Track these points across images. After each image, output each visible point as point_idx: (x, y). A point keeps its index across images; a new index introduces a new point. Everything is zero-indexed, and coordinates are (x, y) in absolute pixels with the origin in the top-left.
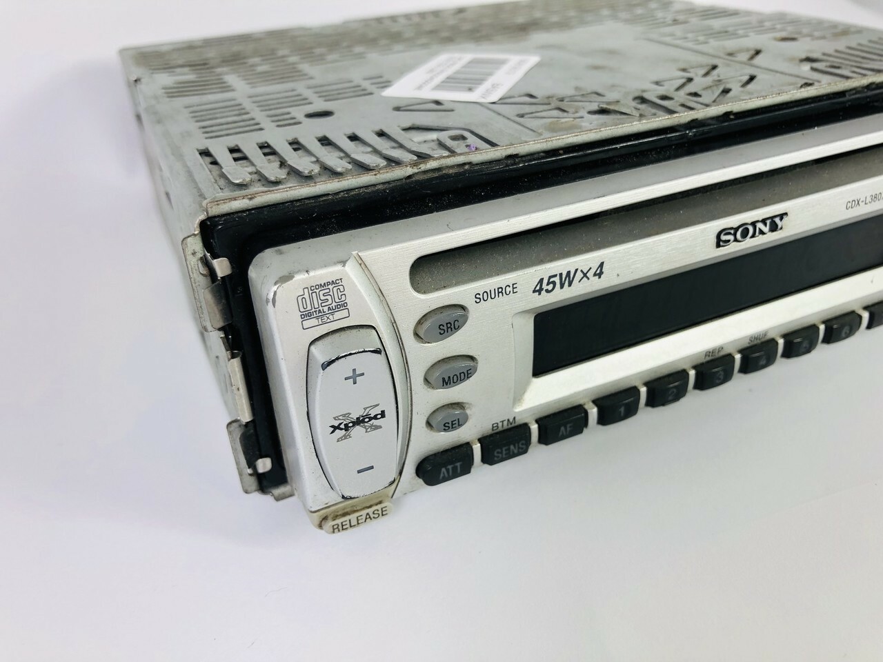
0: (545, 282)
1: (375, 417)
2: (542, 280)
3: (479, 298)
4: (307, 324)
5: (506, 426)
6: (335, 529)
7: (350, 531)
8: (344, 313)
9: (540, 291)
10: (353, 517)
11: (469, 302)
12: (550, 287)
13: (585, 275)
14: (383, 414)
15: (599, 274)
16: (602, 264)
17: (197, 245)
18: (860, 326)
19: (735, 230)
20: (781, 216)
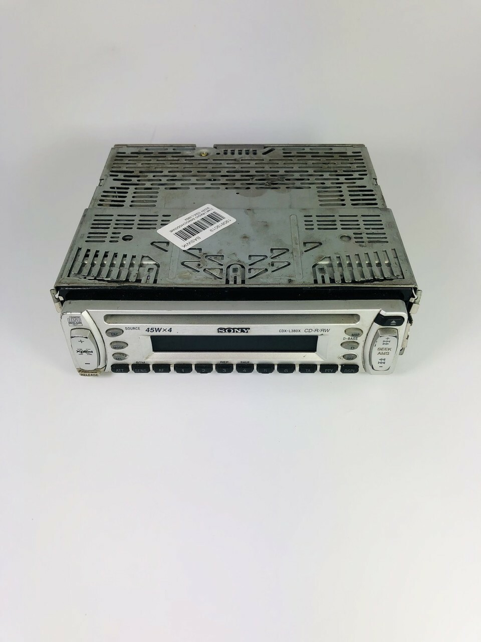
1: (90, 352)
2: (149, 329)
3: (127, 328)
4: (70, 325)
5: (141, 363)
6: (82, 375)
7: (87, 376)
8: (81, 324)
9: (148, 331)
10: (87, 373)
11: (124, 329)
12: (152, 331)
13: (165, 330)
14: (92, 352)
15: (171, 331)
16: (171, 329)
17: (55, 292)
18: (294, 369)
19: (225, 329)
20: (246, 329)
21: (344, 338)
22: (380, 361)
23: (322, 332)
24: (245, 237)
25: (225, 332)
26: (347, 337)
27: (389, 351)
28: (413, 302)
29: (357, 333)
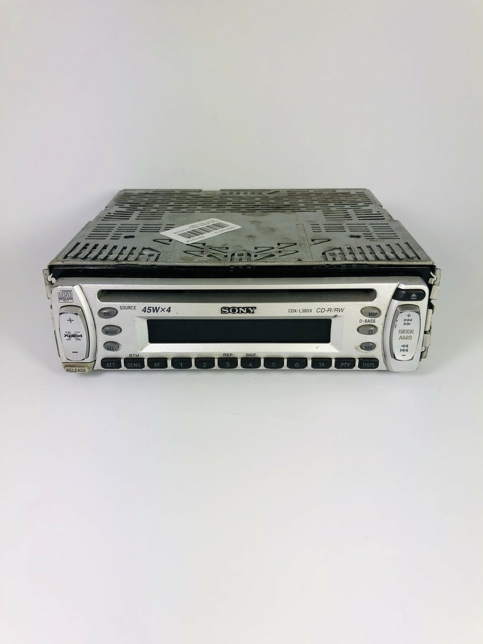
0: (147, 308)
1: (79, 336)
2: (145, 308)
3: (121, 308)
4: (60, 301)
5: (135, 357)
6: (67, 370)
7: (73, 373)
8: (72, 301)
9: (145, 311)
10: (74, 368)
11: (118, 308)
12: (149, 311)
13: (163, 310)
14: (81, 336)
15: (169, 311)
16: (170, 308)
17: (47, 272)
18: (306, 365)
19: (229, 309)
20: (252, 308)
21: (361, 321)
22: (402, 348)
23: (336, 313)
24: (251, 236)
25: (229, 312)
26: (364, 318)
27: (412, 334)
28: (432, 283)
29: (374, 313)
